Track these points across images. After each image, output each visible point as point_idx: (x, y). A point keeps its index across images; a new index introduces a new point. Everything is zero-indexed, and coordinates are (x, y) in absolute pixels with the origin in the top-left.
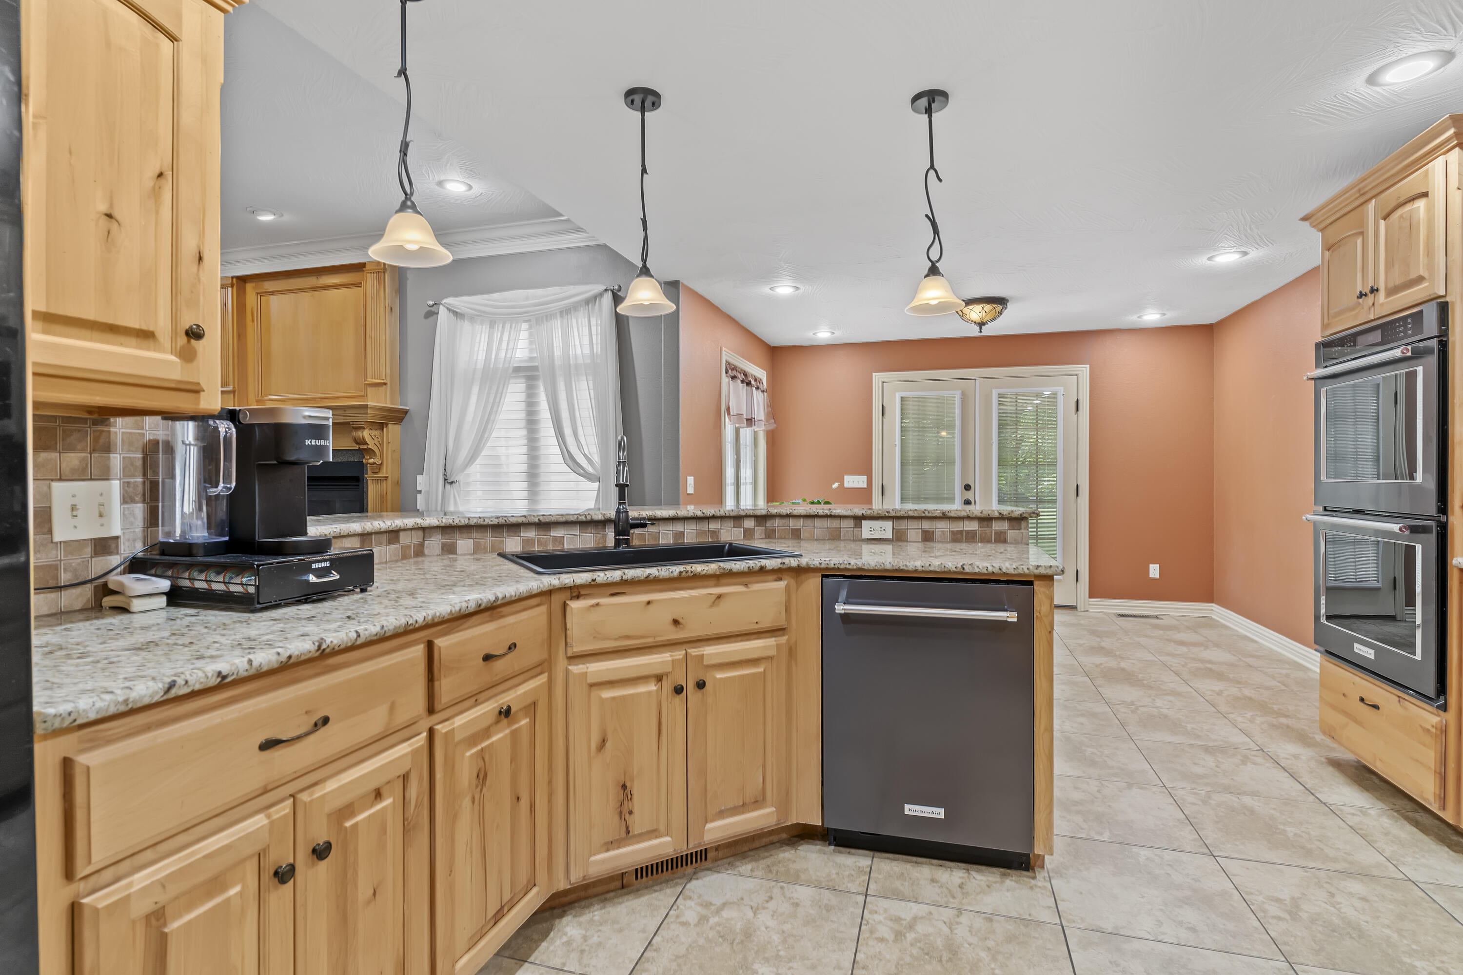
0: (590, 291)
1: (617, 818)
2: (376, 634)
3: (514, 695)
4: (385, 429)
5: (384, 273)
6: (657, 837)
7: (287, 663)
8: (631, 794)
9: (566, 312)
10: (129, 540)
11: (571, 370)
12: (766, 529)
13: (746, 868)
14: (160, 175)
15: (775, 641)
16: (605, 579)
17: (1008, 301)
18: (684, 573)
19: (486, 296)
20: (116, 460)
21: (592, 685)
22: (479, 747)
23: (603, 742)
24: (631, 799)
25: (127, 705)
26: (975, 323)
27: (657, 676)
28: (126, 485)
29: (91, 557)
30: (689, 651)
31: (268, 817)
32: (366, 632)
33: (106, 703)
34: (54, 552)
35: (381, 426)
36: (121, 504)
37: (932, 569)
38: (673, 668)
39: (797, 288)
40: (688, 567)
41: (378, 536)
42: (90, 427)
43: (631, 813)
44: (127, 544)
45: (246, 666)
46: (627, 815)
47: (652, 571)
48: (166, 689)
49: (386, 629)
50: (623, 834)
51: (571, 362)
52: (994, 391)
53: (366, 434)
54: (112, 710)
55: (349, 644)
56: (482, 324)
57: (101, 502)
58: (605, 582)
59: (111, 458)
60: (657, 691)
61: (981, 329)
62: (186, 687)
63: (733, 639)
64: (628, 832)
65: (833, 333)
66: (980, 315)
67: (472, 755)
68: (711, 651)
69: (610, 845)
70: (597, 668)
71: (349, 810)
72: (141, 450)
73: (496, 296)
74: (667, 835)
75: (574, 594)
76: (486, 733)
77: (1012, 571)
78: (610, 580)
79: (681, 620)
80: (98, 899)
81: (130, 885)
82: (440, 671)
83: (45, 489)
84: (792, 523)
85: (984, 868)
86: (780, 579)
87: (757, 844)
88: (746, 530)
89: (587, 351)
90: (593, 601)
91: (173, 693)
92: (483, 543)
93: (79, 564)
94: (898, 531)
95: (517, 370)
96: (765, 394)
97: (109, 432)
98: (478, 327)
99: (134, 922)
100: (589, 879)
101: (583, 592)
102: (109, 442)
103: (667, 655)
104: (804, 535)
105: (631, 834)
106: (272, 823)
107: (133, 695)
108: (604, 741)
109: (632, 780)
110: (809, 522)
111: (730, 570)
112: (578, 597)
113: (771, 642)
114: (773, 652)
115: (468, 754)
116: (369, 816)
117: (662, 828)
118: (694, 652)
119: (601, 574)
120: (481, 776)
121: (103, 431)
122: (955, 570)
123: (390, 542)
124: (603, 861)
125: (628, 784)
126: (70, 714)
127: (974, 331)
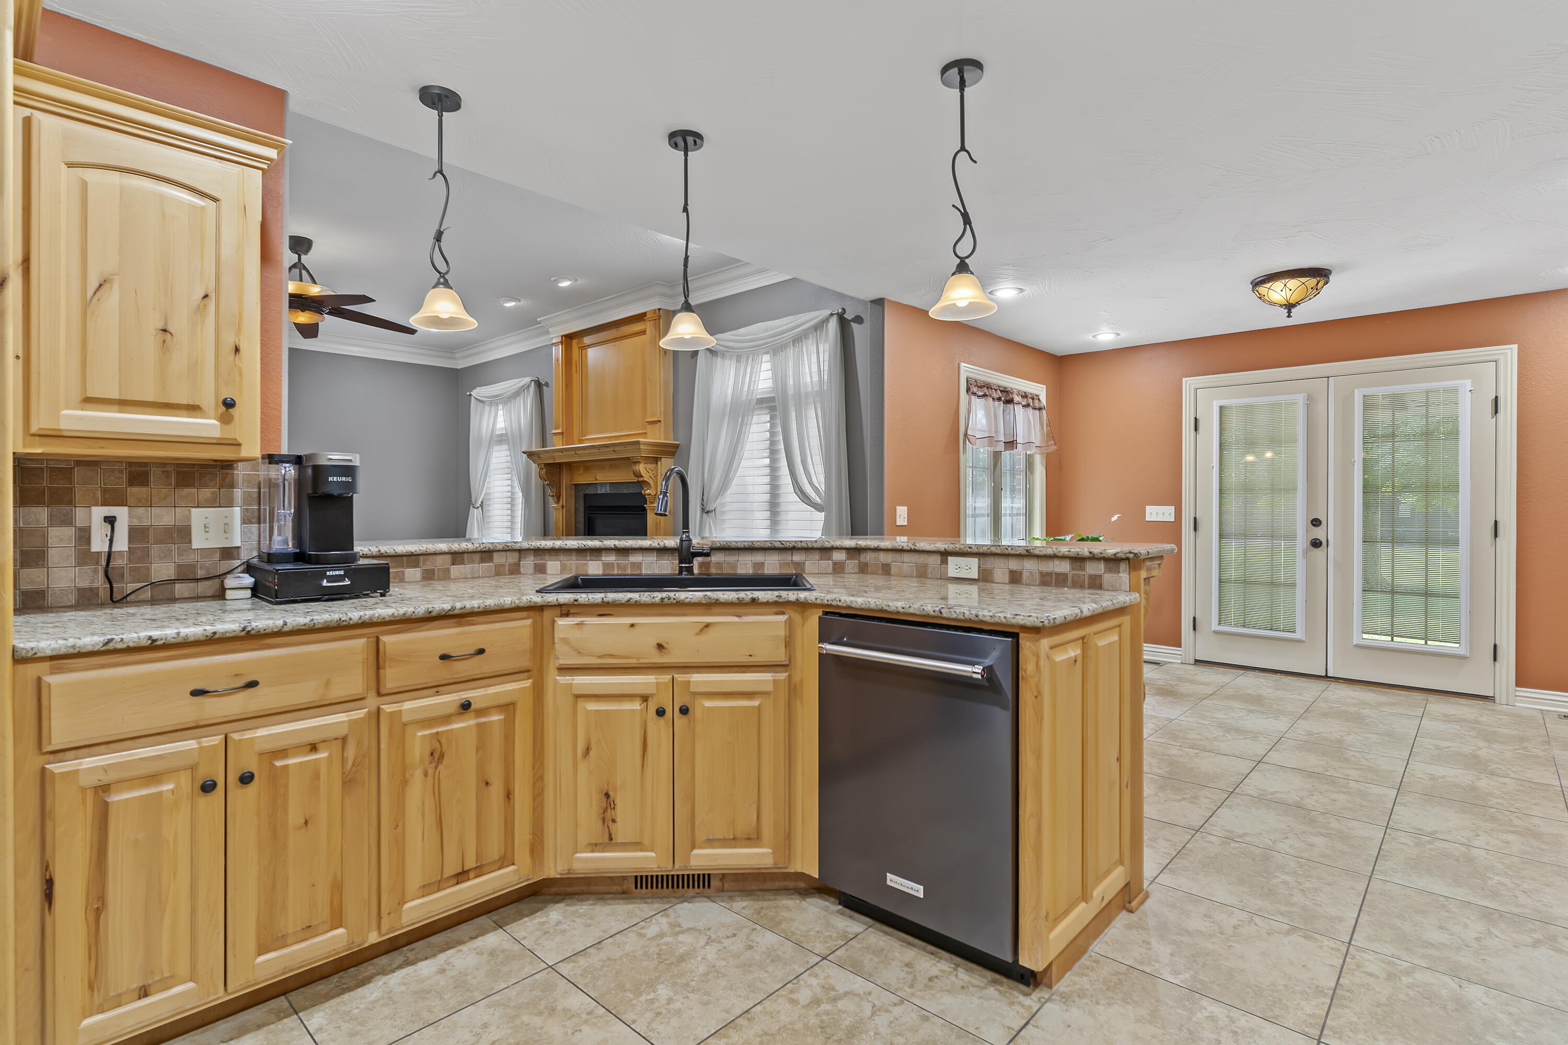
0: (817, 317)
1: (600, 823)
2: (305, 625)
3: (483, 693)
4: (659, 463)
5: (659, 319)
6: (641, 850)
7: (212, 637)
8: (614, 804)
9: (798, 340)
10: (247, 550)
11: (800, 400)
12: (860, 562)
13: (741, 904)
14: (206, 296)
15: (772, 676)
16: (587, 600)
17: (1330, 272)
18: (666, 599)
19: (734, 332)
20: (238, 493)
21: (577, 697)
22: (434, 731)
23: (587, 751)
24: (614, 808)
25: (75, 649)
26: (1281, 306)
27: (643, 697)
28: (245, 512)
29: (220, 561)
30: (675, 675)
31: (199, 743)
32: (294, 622)
33: (59, 646)
34: (193, 556)
35: (656, 460)
36: (241, 524)
37: (911, 611)
38: (658, 691)
39: (1021, 290)
40: (672, 594)
41: (469, 555)
42: (219, 471)
43: (614, 821)
44: (246, 552)
45: (175, 635)
46: (610, 823)
47: (634, 596)
48: (105, 642)
49: (315, 621)
50: (606, 840)
51: (802, 391)
52: (1356, 391)
53: (641, 468)
54: (63, 651)
55: (276, 630)
56: (730, 359)
57: (226, 522)
58: (586, 603)
59: (235, 492)
60: (641, 710)
61: (1289, 312)
62: (121, 643)
63: (727, 669)
64: (611, 839)
65: (1118, 334)
66: (1283, 294)
67: (424, 736)
68: (696, 677)
69: (594, 847)
70: (582, 681)
71: (283, 753)
72: (257, 486)
73: (742, 331)
74: (652, 851)
75: (564, 612)
76: (446, 719)
77: (988, 619)
78: (592, 601)
79: (665, 645)
80: (55, 767)
81: (81, 764)
82: (385, 662)
83: (187, 513)
84: (884, 558)
85: (974, 966)
86: (783, 613)
87: (768, 885)
88: (835, 564)
89: (816, 378)
90: (577, 620)
91: (111, 646)
92: (568, 565)
93: (210, 564)
94: (984, 570)
95: (761, 401)
96: (1044, 412)
97: (233, 474)
98: (727, 362)
99: (83, 790)
100: (574, 873)
101: (572, 611)
102: (233, 481)
103: (652, 677)
104: (893, 571)
105: (613, 841)
106: (201, 748)
107: (80, 643)
108: (588, 749)
109: (615, 790)
110: (898, 556)
111: (717, 600)
112: (567, 615)
113: (768, 676)
114: (770, 688)
115: (420, 734)
116: (301, 763)
117: (646, 842)
118: (680, 677)
119: (584, 595)
120: (436, 755)
121: (227, 473)
122: (933, 613)
123: (482, 561)
124: (587, 860)
125: (611, 793)
126: (32, 649)
127: (1279, 319)
